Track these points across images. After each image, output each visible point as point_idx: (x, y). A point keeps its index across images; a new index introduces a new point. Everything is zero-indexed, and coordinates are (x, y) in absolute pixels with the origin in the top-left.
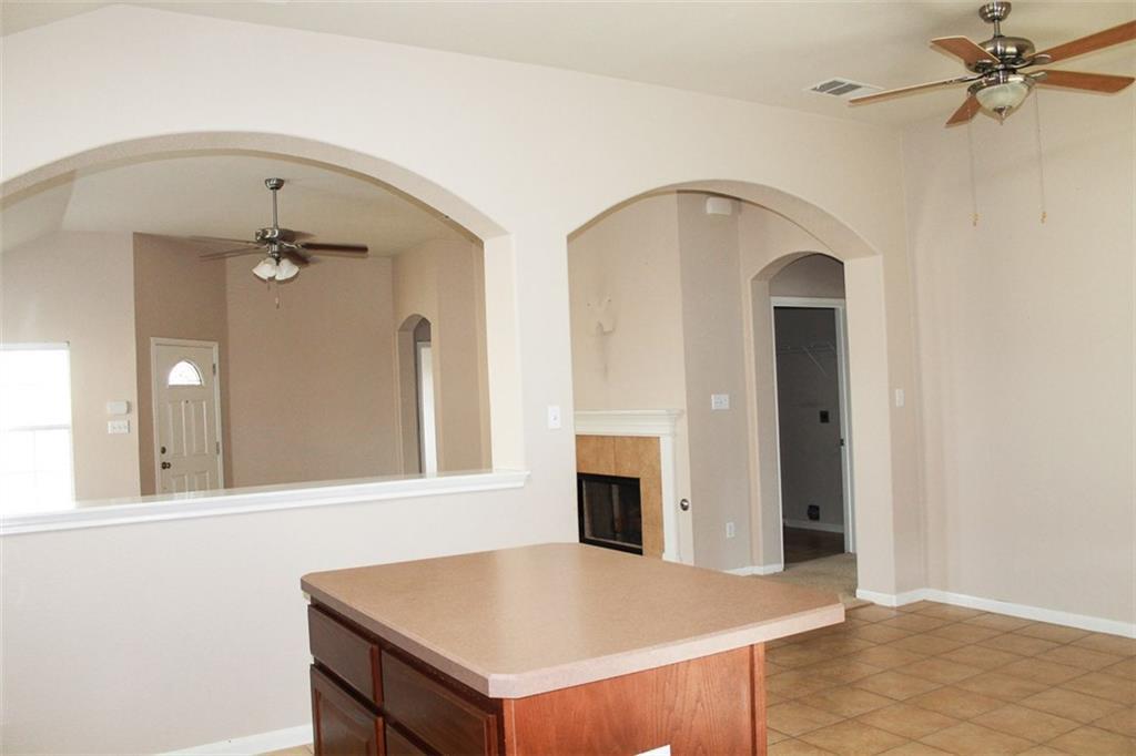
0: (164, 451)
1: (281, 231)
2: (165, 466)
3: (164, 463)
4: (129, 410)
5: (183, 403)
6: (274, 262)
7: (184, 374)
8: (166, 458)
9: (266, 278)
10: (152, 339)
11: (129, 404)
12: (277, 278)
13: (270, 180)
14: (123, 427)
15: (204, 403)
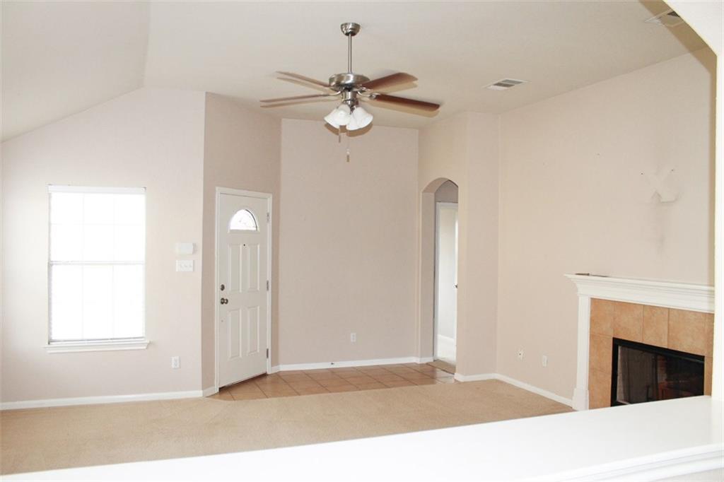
0: (223, 288)
1: (357, 77)
2: (224, 301)
3: (223, 299)
4: (195, 251)
5: (241, 246)
6: (349, 109)
7: (242, 221)
8: (225, 295)
9: (337, 127)
10: (217, 188)
11: (195, 245)
12: (349, 128)
13: (346, 24)
14: (189, 265)
15: (259, 246)
